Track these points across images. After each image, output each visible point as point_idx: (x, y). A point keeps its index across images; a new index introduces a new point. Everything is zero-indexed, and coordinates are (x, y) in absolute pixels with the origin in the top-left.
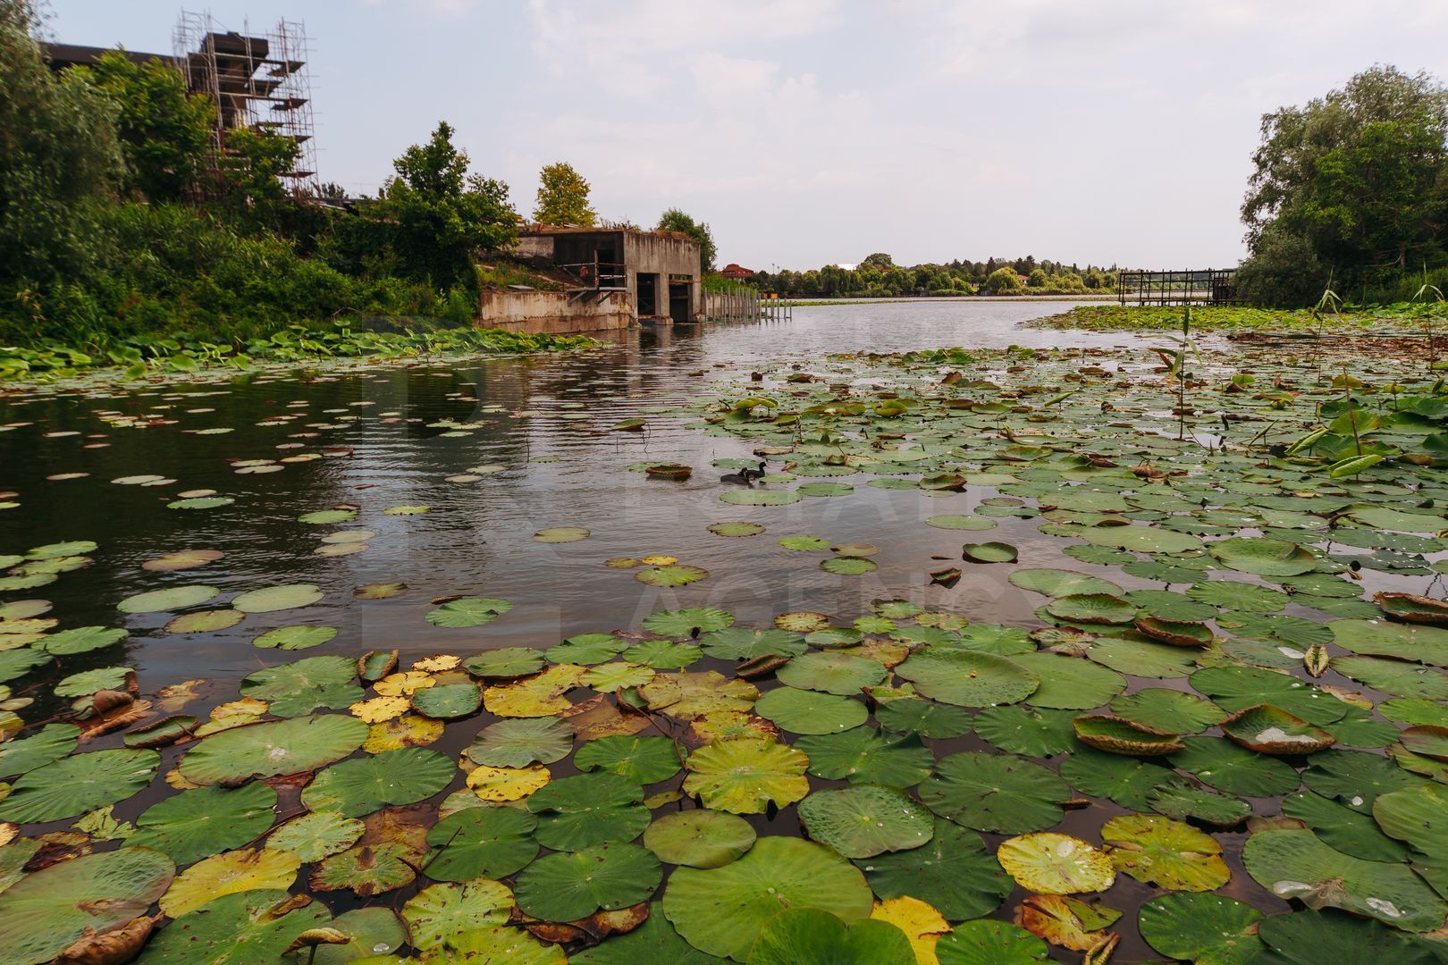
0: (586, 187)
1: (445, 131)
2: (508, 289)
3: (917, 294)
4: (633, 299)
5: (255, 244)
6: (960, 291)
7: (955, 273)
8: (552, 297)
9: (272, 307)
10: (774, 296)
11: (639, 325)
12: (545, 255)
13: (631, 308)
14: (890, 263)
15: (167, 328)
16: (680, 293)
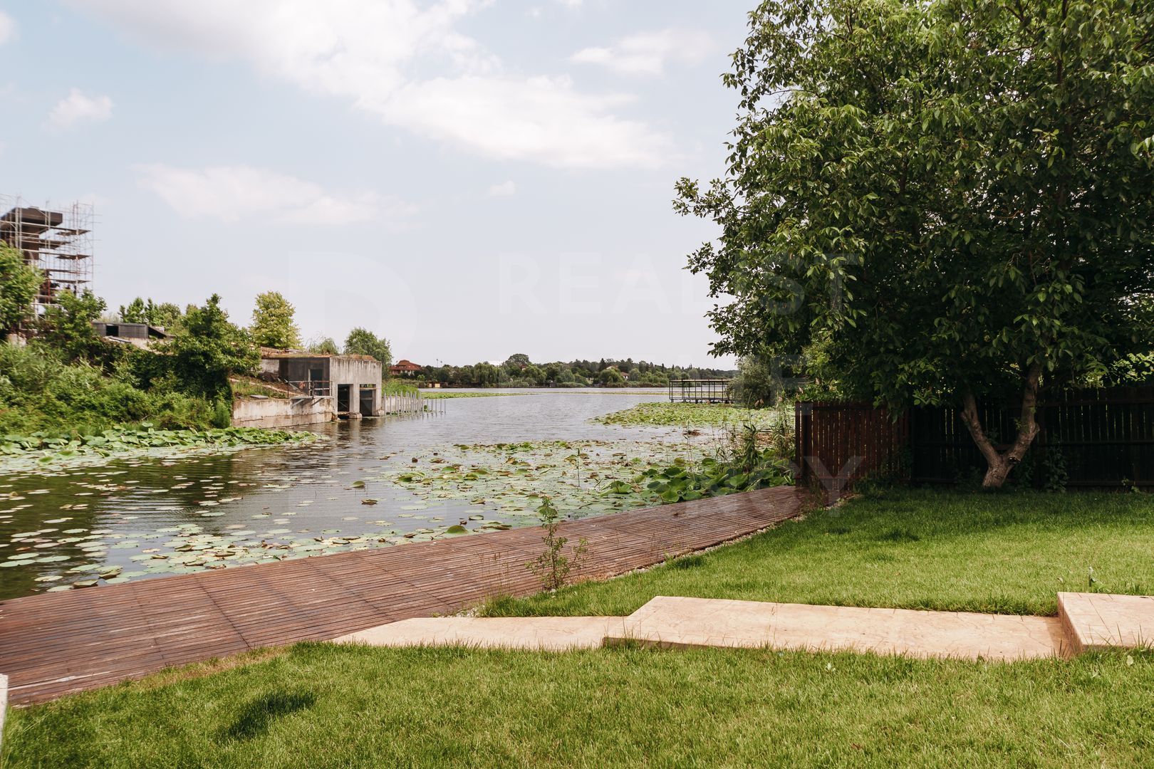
0: (292, 310)
1: (215, 299)
2: (251, 397)
3: (548, 385)
4: (335, 403)
5: (75, 370)
6: (581, 383)
7: (576, 370)
8: (281, 402)
9: (93, 413)
10: (437, 385)
11: (338, 420)
12: (272, 371)
13: (334, 408)
14: (527, 361)
15: (25, 428)
16: (367, 395)
